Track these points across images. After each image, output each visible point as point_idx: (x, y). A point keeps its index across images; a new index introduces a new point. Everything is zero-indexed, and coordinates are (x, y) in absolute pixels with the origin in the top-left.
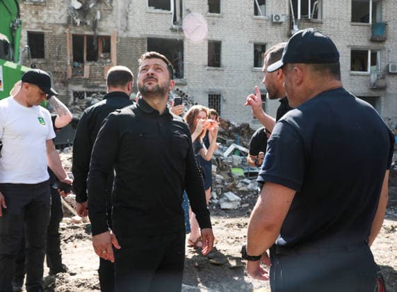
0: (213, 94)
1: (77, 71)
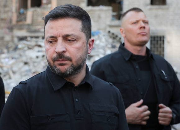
0: (156, 35)
1: (21, 17)
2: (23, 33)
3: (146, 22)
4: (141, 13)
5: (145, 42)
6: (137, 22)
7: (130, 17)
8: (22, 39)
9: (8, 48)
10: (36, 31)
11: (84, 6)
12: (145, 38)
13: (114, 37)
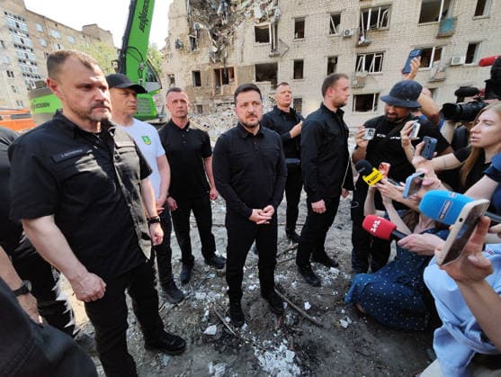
1: (217, 90)
2: (219, 101)
3: (289, 92)
4: (287, 86)
5: (289, 105)
6: (284, 92)
7: (281, 88)
8: (219, 105)
9: (211, 111)
10: (227, 100)
11: (254, 82)
12: (288, 102)
13: (273, 100)
